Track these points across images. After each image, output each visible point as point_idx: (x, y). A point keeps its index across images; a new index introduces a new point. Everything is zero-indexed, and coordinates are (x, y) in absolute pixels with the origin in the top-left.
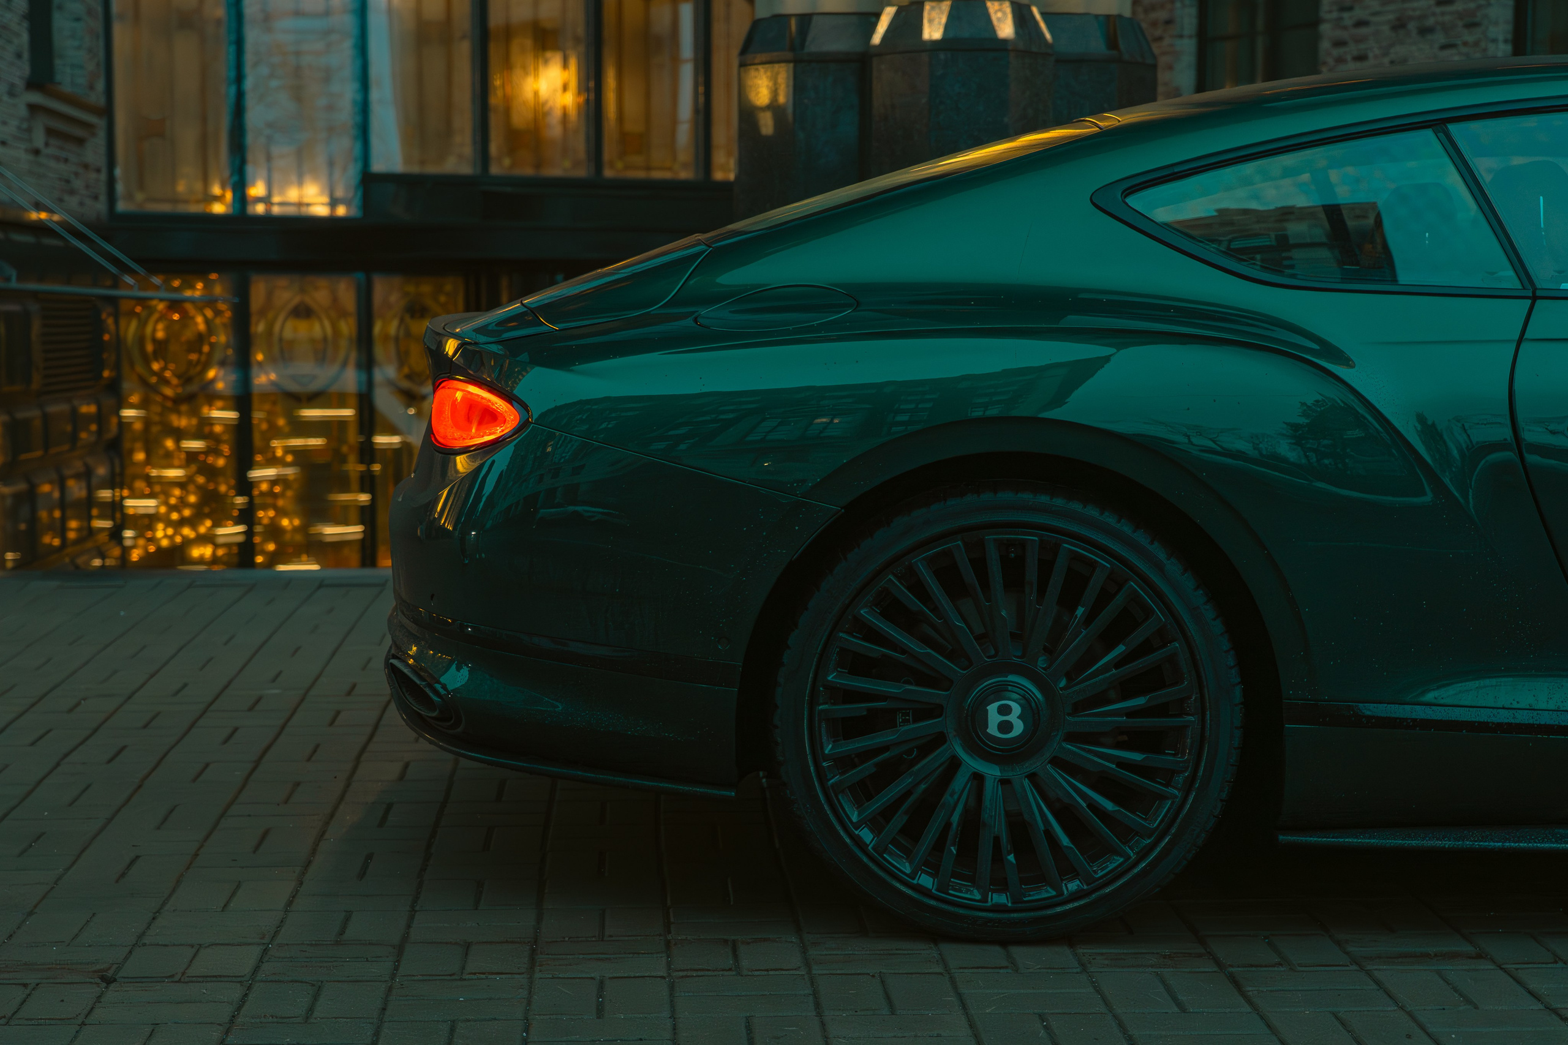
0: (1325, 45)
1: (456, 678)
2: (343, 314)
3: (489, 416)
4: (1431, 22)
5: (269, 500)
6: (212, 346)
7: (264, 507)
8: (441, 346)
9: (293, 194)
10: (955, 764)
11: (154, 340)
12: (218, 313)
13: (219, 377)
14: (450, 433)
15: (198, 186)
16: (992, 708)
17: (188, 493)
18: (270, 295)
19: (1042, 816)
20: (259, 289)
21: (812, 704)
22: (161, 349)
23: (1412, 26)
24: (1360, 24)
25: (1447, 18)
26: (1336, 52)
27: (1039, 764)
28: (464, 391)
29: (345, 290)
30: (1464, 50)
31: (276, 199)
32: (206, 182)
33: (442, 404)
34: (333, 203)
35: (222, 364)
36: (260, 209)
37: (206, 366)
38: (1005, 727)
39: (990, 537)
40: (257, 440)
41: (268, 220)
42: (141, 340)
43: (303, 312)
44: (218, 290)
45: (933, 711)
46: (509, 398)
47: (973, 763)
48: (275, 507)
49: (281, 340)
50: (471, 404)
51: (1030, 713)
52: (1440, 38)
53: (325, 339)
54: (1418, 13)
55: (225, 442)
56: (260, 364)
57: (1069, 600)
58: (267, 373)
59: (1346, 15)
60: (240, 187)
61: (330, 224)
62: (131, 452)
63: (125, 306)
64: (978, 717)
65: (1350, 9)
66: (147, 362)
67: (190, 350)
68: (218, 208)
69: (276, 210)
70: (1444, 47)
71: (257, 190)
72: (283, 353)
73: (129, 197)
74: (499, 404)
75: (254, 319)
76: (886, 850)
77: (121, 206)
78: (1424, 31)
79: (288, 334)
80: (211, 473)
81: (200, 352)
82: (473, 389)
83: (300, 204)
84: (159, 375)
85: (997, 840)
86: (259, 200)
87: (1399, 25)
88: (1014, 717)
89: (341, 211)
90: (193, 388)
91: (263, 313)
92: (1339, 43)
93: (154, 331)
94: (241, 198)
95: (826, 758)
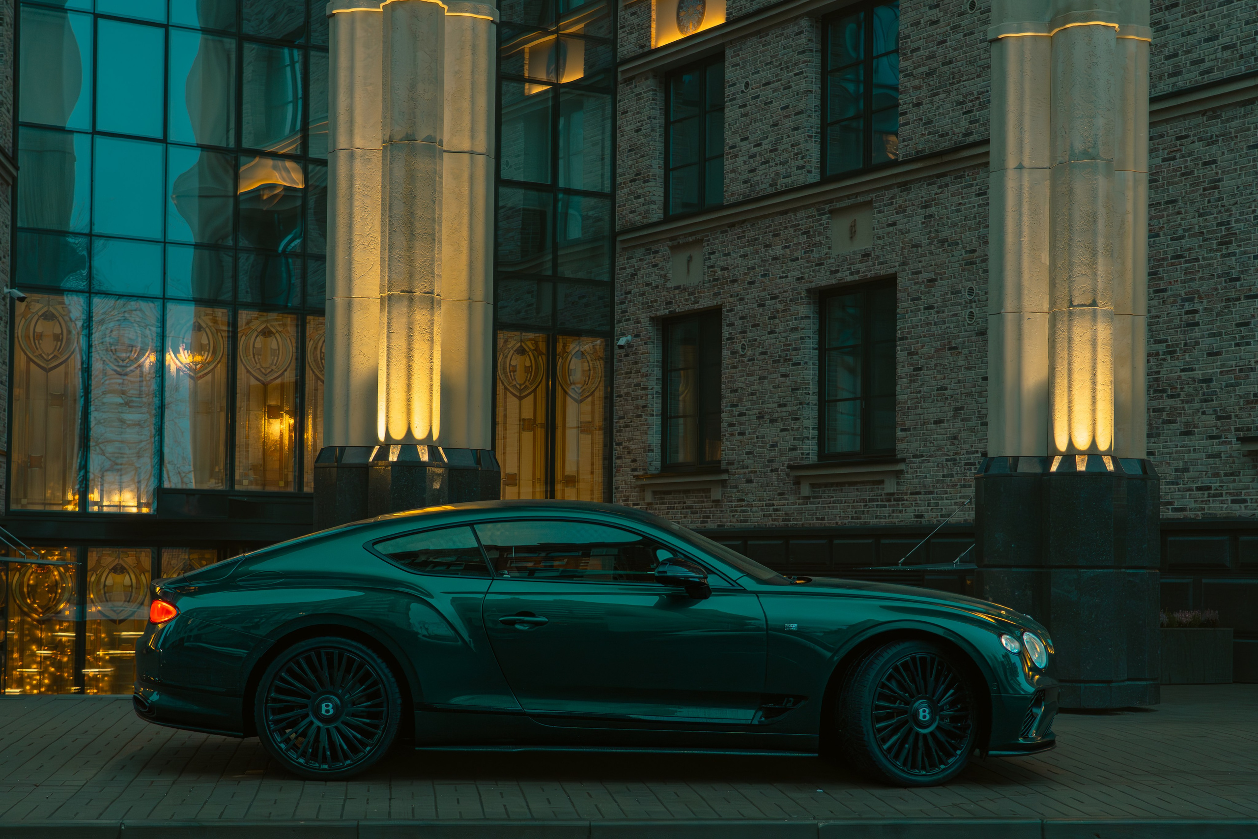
0: (724, 425)
1: (155, 697)
2: (143, 571)
3: (168, 612)
4: (775, 416)
5: (94, 683)
6: (63, 589)
7: (91, 686)
8: (155, 589)
9: (116, 499)
10: (312, 723)
11: (28, 585)
12: (67, 569)
13: (67, 609)
14: (156, 618)
15: (59, 494)
16: (323, 705)
17: (44, 678)
18: (99, 561)
19: (339, 740)
20: (93, 557)
21: (266, 703)
22: (33, 591)
23: (767, 417)
24: (741, 415)
25: (784, 414)
26: (730, 429)
27: (338, 724)
28: (161, 604)
29: (145, 557)
30: (792, 433)
31: (105, 503)
32: (64, 493)
33: (154, 609)
34: (139, 505)
35: (68, 601)
36: (96, 508)
37: (59, 602)
38: (327, 711)
39: (322, 651)
40: (88, 647)
41: (100, 515)
42: (21, 585)
43: (119, 570)
44: (68, 555)
45: (306, 706)
46: (175, 607)
47: (317, 723)
48: (97, 688)
49: (105, 586)
50: (163, 608)
51: (335, 707)
52: (780, 425)
53: (131, 586)
54: (769, 410)
55: (68, 647)
56: (92, 601)
57: (348, 671)
58: (96, 606)
59: (734, 409)
60: (84, 494)
61: (139, 516)
62: (12, 652)
63: (11, 566)
64: (319, 708)
65: (737, 406)
66: (24, 599)
67: (49, 592)
68: (70, 508)
69: (105, 509)
70: (782, 430)
71: (94, 496)
72: (106, 596)
73: (18, 501)
74: (171, 608)
75: (89, 574)
76: (289, 750)
77: (14, 507)
78: (773, 421)
79: (109, 582)
80: (59, 666)
81: (56, 593)
82: (164, 604)
83: (120, 506)
84: (30, 606)
85: (324, 747)
86: (96, 503)
87: (760, 417)
88: (330, 708)
89: (145, 510)
90: (49, 615)
91: (94, 570)
92: (731, 425)
93: (29, 580)
94: (84, 501)
95: (270, 721)
